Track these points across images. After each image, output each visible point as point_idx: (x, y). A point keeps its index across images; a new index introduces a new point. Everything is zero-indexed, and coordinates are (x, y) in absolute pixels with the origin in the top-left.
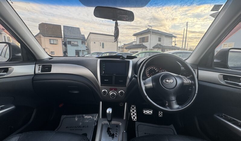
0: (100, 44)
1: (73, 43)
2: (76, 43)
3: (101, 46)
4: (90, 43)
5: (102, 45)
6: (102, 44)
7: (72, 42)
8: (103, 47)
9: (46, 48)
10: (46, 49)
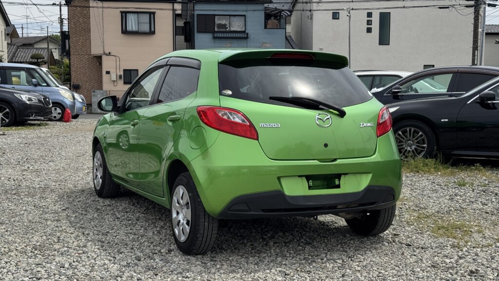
0: (369, 22)
1: (224, 26)
2: (236, 25)
3: (369, 30)
4: (311, 18)
5: (376, 26)
6: (376, 19)
7: (218, 21)
8: (384, 39)
9: (107, 52)
10: (104, 58)
